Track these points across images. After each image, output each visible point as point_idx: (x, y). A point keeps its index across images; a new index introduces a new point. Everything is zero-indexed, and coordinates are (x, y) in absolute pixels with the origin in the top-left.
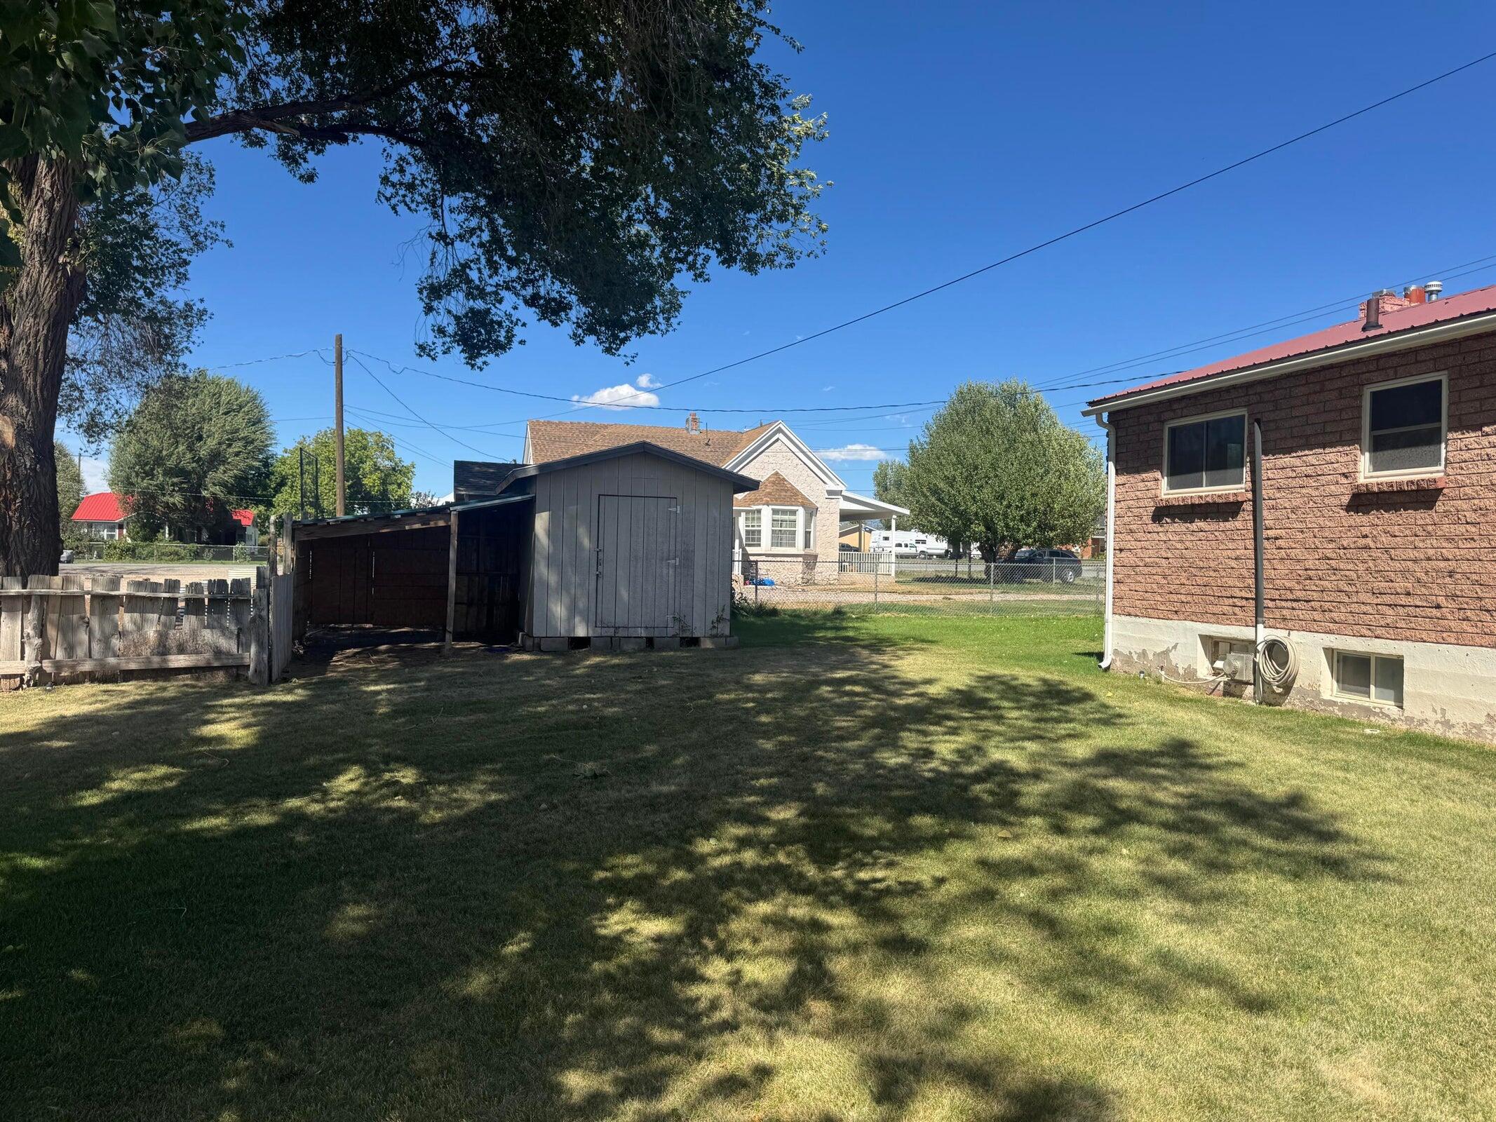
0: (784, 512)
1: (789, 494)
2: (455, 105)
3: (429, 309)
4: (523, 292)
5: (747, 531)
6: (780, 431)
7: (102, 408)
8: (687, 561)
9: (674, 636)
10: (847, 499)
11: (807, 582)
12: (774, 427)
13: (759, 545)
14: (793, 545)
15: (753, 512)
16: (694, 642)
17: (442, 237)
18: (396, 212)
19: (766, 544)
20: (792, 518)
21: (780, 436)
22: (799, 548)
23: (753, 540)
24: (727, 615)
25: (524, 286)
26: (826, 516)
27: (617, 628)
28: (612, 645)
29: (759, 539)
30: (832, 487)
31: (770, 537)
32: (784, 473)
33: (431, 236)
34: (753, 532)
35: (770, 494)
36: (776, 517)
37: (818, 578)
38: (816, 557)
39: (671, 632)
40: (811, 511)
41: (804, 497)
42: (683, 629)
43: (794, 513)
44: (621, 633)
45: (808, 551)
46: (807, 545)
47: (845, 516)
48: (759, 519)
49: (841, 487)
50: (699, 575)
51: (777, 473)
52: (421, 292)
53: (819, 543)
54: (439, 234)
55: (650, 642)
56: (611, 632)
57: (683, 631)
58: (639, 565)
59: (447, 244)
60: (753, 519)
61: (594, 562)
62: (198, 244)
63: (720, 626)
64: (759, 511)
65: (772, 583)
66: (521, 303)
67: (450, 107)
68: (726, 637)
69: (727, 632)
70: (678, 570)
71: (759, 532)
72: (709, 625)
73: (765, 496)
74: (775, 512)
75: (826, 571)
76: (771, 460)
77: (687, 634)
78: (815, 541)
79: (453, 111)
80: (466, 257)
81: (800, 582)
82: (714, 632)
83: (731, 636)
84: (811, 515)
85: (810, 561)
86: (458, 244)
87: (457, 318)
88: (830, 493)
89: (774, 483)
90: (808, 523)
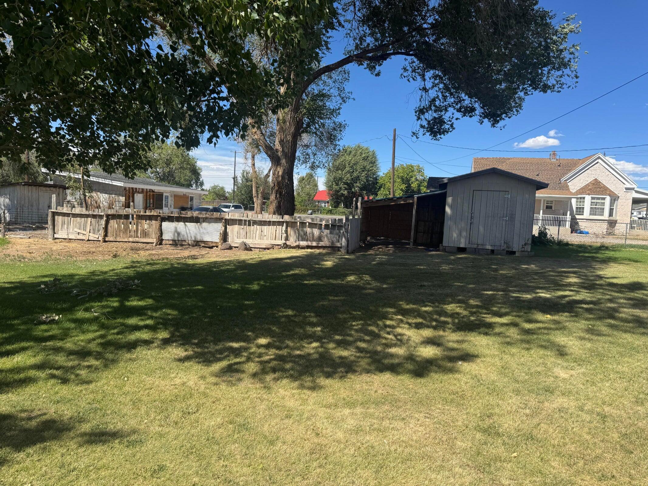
0: (598, 199)
1: (602, 189)
2: (428, 38)
3: (419, 118)
4: (456, 107)
5: (577, 208)
6: (599, 158)
7: (315, 161)
8: (512, 218)
9: (503, 250)
10: (637, 192)
11: (609, 234)
12: (596, 156)
13: (583, 214)
14: (603, 215)
15: (581, 198)
16: (514, 253)
17: (425, 89)
18: (409, 81)
19: (587, 214)
20: (603, 201)
21: (599, 161)
22: (606, 216)
23: (580, 212)
24: (530, 242)
25: (457, 104)
26: (624, 201)
27: (478, 245)
28: (475, 251)
29: (583, 212)
30: (628, 186)
31: (589, 211)
32: (600, 179)
33: (420, 89)
34: (580, 208)
35: (590, 189)
36: (593, 201)
37: (616, 232)
38: (616, 221)
39: (502, 248)
40: (614, 198)
41: (610, 191)
42: (508, 247)
43: (604, 199)
44: (480, 247)
45: (611, 218)
46: (611, 214)
47: (636, 201)
48: (584, 202)
49: (634, 186)
50: (517, 224)
51: (596, 179)
52: (416, 112)
53: (618, 214)
54: (423, 88)
55: (492, 251)
56: (475, 246)
57: (508, 248)
58: (490, 219)
59: (426, 92)
60: (580, 202)
61: (470, 218)
62: (344, 101)
63: (526, 247)
64: (584, 198)
65: (588, 233)
66: (455, 111)
67: (426, 39)
68: (528, 252)
69: (529, 250)
70: (507, 222)
71: (583, 208)
72: (521, 246)
73: (588, 190)
74: (593, 198)
75: (620, 228)
76: (593, 173)
77: (510, 250)
78: (616, 213)
79: (428, 40)
80: (434, 95)
81: (605, 233)
82: (523, 249)
83: (531, 251)
84: (615, 200)
85: (612, 224)
86: (430, 91)
87: (429, 122)
88: (627, 189)
89: (594, 184)
90: (612, 203)
